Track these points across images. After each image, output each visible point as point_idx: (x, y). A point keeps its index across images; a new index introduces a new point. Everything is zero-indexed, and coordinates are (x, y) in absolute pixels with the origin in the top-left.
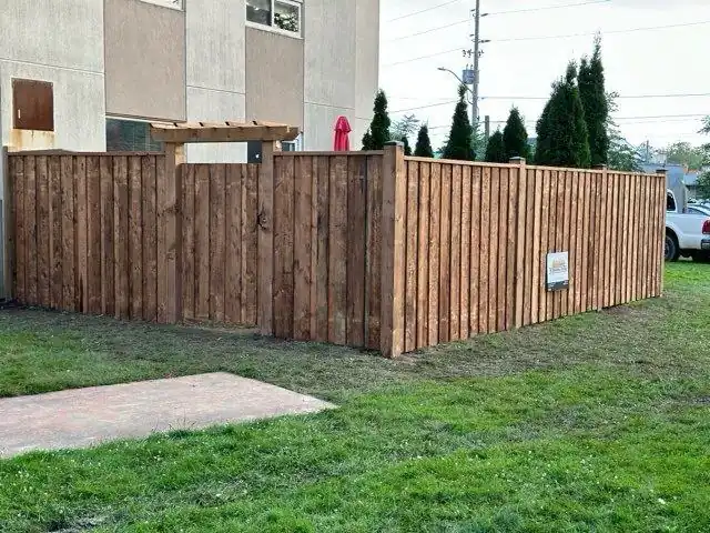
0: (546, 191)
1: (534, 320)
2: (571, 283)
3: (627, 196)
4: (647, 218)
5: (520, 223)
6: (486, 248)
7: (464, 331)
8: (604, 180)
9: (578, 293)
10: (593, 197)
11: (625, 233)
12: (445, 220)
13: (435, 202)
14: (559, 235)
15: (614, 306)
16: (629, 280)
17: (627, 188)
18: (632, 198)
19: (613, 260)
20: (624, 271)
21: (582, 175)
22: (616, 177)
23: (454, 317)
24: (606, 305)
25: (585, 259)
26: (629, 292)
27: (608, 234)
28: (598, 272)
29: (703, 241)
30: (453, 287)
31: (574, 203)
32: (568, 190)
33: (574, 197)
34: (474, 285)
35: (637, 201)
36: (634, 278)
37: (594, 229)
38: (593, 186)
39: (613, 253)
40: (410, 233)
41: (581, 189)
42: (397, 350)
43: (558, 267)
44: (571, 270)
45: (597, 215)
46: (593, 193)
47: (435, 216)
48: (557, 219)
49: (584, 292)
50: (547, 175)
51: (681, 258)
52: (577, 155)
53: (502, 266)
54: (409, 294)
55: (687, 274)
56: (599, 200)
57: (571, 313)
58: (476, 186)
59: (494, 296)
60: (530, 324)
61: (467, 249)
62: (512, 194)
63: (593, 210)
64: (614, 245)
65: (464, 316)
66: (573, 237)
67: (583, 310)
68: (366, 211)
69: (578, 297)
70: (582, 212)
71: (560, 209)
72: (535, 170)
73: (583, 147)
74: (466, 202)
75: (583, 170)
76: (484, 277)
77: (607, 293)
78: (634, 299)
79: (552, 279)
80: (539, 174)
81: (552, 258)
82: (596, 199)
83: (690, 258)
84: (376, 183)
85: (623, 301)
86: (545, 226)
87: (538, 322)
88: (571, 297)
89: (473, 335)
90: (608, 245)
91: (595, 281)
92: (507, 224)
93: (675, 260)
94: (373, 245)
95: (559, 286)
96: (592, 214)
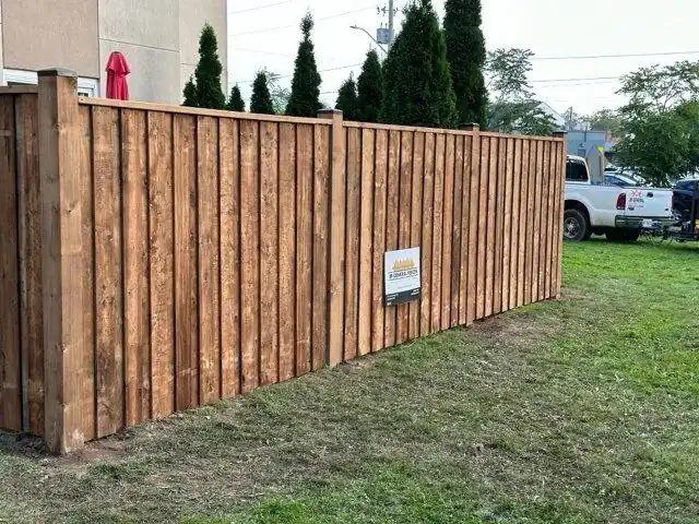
0: (381, 161)
1: (364, 350)
2: (425, 290)
3: (509, 167)
4: (538, 196)
5: (335, 208)
6: (271, 250)
7: (231, 384)
8: (476, 146)
9: (436, 303)
10: (459, 169)
11: (507, 217)
12: (184, 208)
13: (159, 179)
14: (405, 225)
15: (493, 315)
16: (513, 280)
17: (510, 156)
18: (517, 170)
19: (490, 254)
20: (506, 268)
21: (441, 139)
22: (494, 141)
23: (208, 364)
24: (479, 316)
25: (447, 256)
26: (513, 294)
27: (482, 220)
28: (467, 272)
29: (617, 217)
30: (204, 315)
31: (428, 177)
32: (418, 159)
33: (428, 169)
34: (248, 311)
35: (525, 173)
36: (521, 275)
37: (459, 214)
38: (459, 153)
39: (490, 245)
40: (102, 234)
41: (440, 158)
42: (75, 438)
43: (403, 270)
44: (425, 273)
45: (465, 193)
46: (459, 163)
47: (161, 201)
48: (400, 201)
49: (446, 301)
50: (382, 137)
51: (593, 236)
52: (434, 109)
53: (304, 275)
54: (104, 338)
55: (596, 260)
56: (467, 172)
57: (425, 332)
58: (249, 152)
59: (289, 322)
60: (358, 357)
61: (232, 253)
62: (319, 166)
63: (458, 186)
64: (490, 235)
65: (229, 360)
66: (427, 226)
67: (445, 325)
68: (17, 195)
69: (436, 310)
70: (443, 189)
71: (406, 187)
72: (361, 129)
73: (444, 99)
74: (227, 179)
75: (442, 131)
76: (268, 295)
77: (480, 301)
78: (520, 304)
79: (394, 287)
80: (368, 135)
81: (393, 258)
82: (463, 172)
83: (604, 236)
84: (29, 143)
85: (505, 308)
86: (381, 212)
87: (371, 353)
88: (425, 311)
89: (247, 387)
90: (482, 236)
91: (463, 284)
92: (312, 210)
93: (586, 239)
94: (28, 254)
95: (405, 298)
96: (457, 194)
